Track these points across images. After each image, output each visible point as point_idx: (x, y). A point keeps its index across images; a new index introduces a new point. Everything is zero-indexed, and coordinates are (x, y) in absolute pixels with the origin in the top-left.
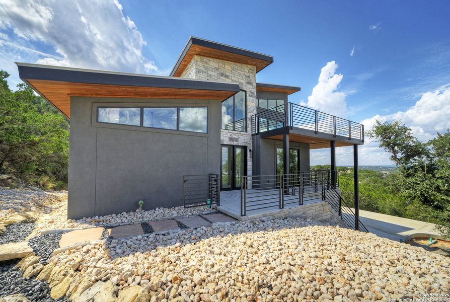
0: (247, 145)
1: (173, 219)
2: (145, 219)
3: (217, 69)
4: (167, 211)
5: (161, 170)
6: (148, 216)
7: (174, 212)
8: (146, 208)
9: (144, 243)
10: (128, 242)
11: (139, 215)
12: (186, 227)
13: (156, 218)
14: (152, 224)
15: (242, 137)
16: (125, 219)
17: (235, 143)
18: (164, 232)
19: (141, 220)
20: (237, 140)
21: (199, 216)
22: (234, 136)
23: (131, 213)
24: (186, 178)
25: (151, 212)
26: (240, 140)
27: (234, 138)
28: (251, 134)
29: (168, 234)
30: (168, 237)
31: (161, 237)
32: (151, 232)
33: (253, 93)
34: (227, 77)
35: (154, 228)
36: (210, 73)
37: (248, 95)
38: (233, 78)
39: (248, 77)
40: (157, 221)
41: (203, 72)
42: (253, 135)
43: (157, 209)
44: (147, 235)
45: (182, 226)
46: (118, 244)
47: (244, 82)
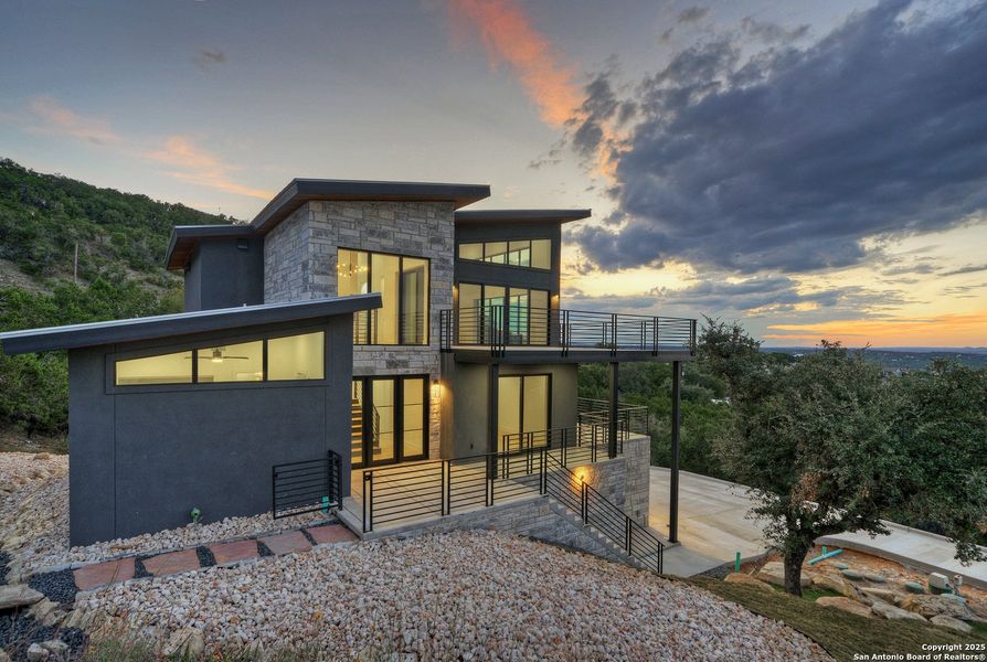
0: (428, 372)
1: (253, 538)
2: (204, 541)
3: (360, 222)
4: (244, 521)
5: (234, 453)
6: (208, 534)
7: (258, 525)
8: (206, 519)
9: (200, 582)
10: (178, 581)
11: (193, 534)
12: (270, 553)
13: (222, 538)
14: (214, 550)
15: (415, 358)
16: (167, 542)
17: (401, 371)
18: (230, 564)
19: (196, 542)
20: (405, 364)
21: (301, 530)
22: (399, 358)
23: (179, 530)
24: (277, 470)
25: (214, 526)
26: (412, 364)
27: (399, 361)
28: (438, 348)
29: (238, 566)
30: (236, 571)
31: (226, 571)
32: (212, 565)
33: (447, 261)
34: (384, 235)
35: (217, 557)
36: (344, 232)
37: (433, 265)
38: (398, 236)
39: (435, 228)
40: (224, 542)
41: (326, 232)
42: (442, 350)
43: (226, 519)
44: (205, 569)
45: (264, 551)
46: (163, 583)
47: (423, 240)
